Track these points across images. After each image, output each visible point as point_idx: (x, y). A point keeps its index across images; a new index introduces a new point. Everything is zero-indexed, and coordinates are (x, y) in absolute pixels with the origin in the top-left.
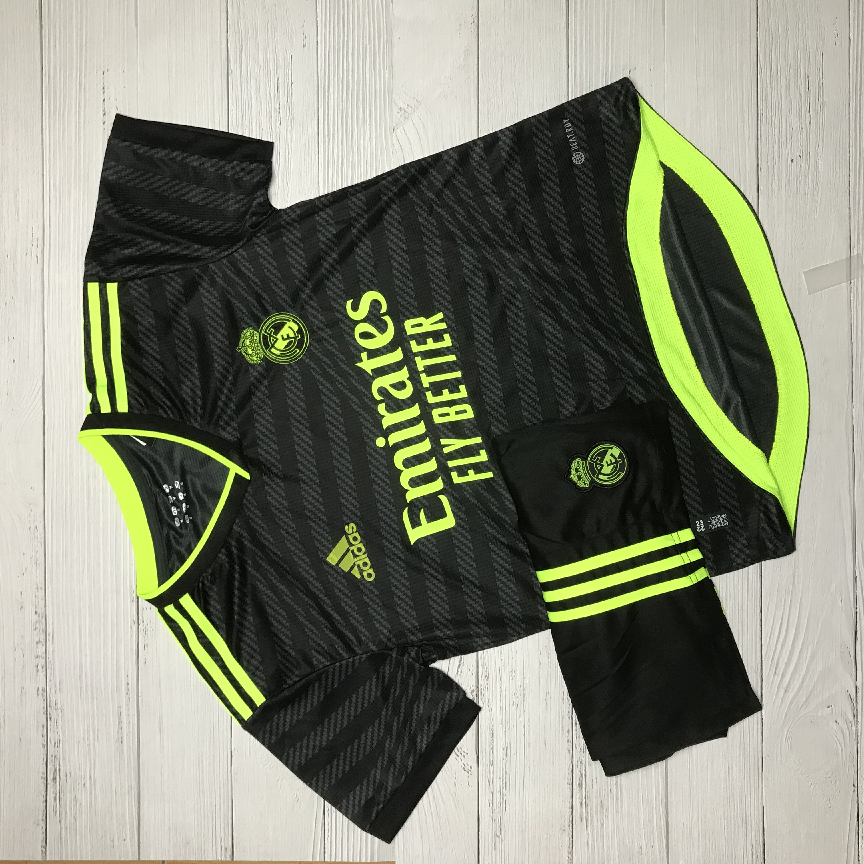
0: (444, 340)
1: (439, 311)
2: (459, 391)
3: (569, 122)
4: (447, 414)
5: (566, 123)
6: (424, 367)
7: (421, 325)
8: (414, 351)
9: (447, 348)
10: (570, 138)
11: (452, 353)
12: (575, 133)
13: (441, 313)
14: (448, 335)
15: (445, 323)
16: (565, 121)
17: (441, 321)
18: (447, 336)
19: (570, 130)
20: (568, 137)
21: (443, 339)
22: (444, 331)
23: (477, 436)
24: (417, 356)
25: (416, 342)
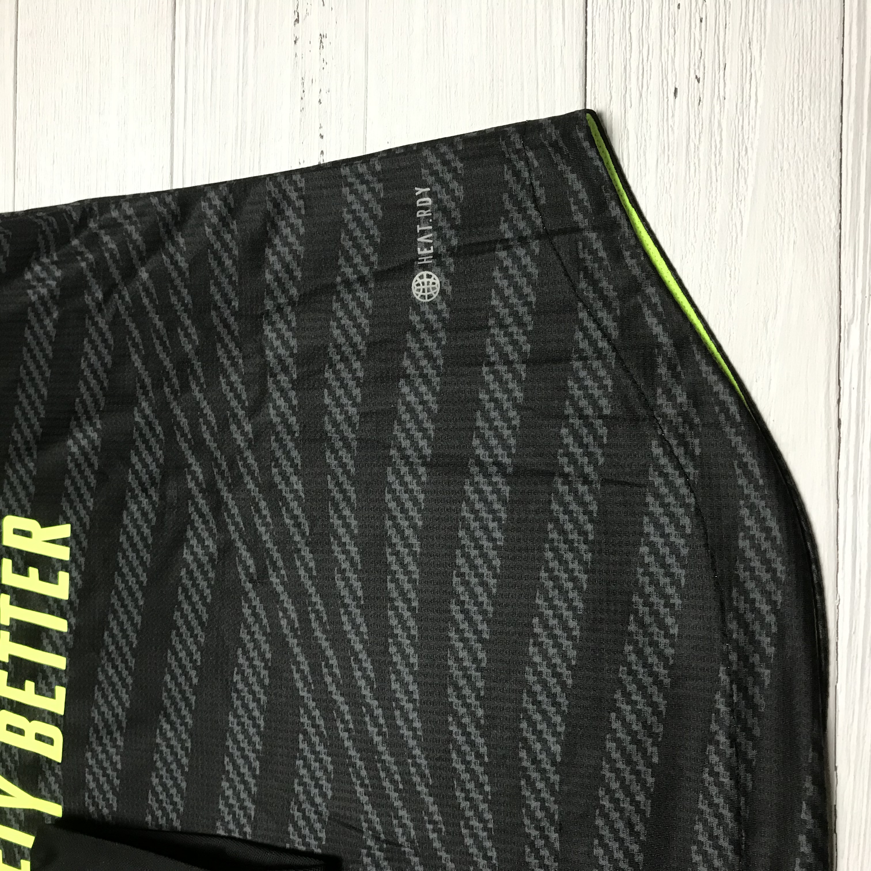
0: (57, 583)
1: (67, 521)
2: (53, 697)
3: (430, 194)
4: (20, 732)
5: (421, 196)
6: (12, 620)
7: (27, 534)
8: (4, 582)
9: (57, 601)
10: (423, 233)
11: (63, 616)
12: (434, 224)
13: (69, 526)
14: (67, 574)
15: (67, 550)
16: (420, 191)
17: (64, 542)
18: (64, 577)
19: (425, 213)
20: (419, 229)
21: (54, 580)
22: (64, 566)
23: (56, 800)
24: (6, 592)
25: (13, 565)
